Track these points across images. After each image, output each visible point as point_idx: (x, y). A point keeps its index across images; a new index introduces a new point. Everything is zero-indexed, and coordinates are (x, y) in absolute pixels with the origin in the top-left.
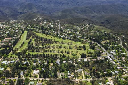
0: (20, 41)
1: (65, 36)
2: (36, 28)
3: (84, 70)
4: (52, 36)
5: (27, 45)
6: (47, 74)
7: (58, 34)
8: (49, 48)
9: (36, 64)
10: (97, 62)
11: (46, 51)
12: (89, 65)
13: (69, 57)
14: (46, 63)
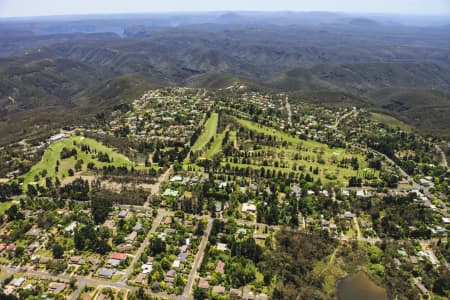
0: (204, 135)
1: (307, 132)
2: (238, 107)
3: (358, 215)
4: (275, 130)
5: (219, 145)
7: (288, 127)
8: (271, 158)
9: (247, 191)
11: (265, 164)
13: (319, 182)
14: (268, 191)
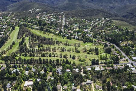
0: (9, 40)
1: (71, 35)
2: (32, 22)
3: (95, 82)
4: (53, 35)
5: (18, 46)
6: (42, 87)
7: (61, 32)
8: (48, 51)
9: (29, 73)
10: (113, 72)
11: (44, 56)
12: (101, 75)
13: (74, 64)
14: (42, 72)
